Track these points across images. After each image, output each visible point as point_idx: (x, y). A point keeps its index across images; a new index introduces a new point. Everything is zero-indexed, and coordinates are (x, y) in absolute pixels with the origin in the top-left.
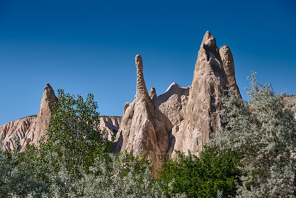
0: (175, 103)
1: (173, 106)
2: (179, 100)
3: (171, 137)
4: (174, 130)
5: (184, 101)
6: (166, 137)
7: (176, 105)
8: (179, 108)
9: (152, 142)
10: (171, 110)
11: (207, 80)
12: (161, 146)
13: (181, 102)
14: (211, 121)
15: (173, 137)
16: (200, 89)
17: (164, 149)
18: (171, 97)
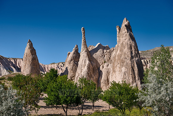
0: (101, 54)
1: (100, 55)
2: (103, 52)
3: (100, 71)
4: (101, 67)
5: (105, 53)
6: (97, 71)
7: (102, 55)
8: (103, 56)
9: (92, 73)
10: (99, 57)
11: (128, 43)
12: (95, 75)
13: (104, 53)
14: (132, 64)
15: (101, 71)
16: (125, 47)
17: (97, 77)
18: (99, 50)
